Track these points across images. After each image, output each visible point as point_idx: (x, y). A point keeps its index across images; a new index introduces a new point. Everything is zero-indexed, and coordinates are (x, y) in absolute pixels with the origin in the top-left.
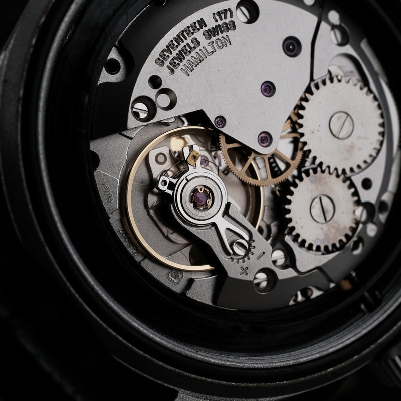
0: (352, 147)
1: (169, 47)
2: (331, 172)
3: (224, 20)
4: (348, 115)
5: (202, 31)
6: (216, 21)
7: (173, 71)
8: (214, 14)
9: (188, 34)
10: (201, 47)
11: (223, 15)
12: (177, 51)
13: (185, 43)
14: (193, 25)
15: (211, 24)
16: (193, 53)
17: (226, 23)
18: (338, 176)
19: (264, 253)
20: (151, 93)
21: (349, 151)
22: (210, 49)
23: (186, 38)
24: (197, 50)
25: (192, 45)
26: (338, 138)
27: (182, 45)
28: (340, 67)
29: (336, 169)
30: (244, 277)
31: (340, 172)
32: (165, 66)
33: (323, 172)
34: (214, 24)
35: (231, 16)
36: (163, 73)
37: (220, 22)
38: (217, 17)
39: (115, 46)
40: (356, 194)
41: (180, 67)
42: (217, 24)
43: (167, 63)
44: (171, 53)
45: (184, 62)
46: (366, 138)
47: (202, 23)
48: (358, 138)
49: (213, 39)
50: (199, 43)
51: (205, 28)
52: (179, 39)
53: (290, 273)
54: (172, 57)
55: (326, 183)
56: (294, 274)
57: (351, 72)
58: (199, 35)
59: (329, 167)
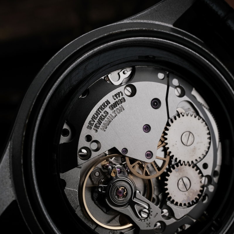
0: (195, 149)
1: (94, 118)
2: (186, 164)
3: (119, 98)
4: (190, 132)
5: (108, 106)
6: (115, 99)
7: (97, 131)
8: (113, 96)
9: (101, 110)
10: (109, 115)
11: (118, 96)
12: (97, 120)
13: (101, 115)
14: (103, 105)
15: (112, 102)
16: (106, 119)
17: (120, 100)
18: (190, 165)
19: (157, 213)
20: (87, 144)
21: (193, 151)
22: (114, 115)
23: (101, 112)
24: (107, 117)
25: (104, 115)
26: (187, 146)
27: (99, 116)
28: (182, 108)
29: (188, 162)
30: (149, 228)
31: (190, 163)
32: (92, 129)
33: (182, 165)
34: (114, 101)
35: (122, 95)
36: (92, 133)
37: (117, 100)
38: (115, 97)
39: (65, 122)
40: (200, 172)
41: (100, 128)
42: (115, 101)
43: (93, 127)
44: (94, 122)
45: (102, 124)
46: (202, 142)
47: (108, 102)
48: (197, 143)
49: (115, 109)
50: (108, 113)
51: (110, 105)
52: (97, 113)
53: (172, 221)
54: (95, 123)
55: (184, 170)
56: (175, 221)
57: (189, 109)
58: (107, 109)
59: (184, 162)
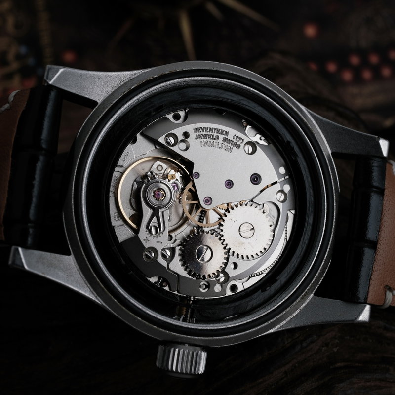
0: (243, 244)
1: (206, 129)
2: (224, 243)
3: (237, 141)
4: (253, 229)
5: (224, 136)
6: (233, 139)
7: (197, 138)
8: (235, 135)
9: (217, 132)
10: (217, 141)
11: (238, 139)
12: (206, 133)
13: (212, 134)
14: (223, 131)
15: (230, 137)
16: (212, 141)
17: (236, 143)
18: (225, 248)
19: (162, 243)
20: (181, 137)
21: (239, 244)
22: (220, 146)
23: (214, 132)
24: (215, 141)
25: (215, 137)
26: (239, 231)
27: (211, 133)
28: (270, 209)
29: (227, 245)
30: (144, 242)
31: (227, 248)
32: (196, 134)
33: (220, 239)
34: (231, 139)
35: (241, 143)
36: (193, 135)
37: (234, 141)
38: (235, 138)
39: (185, 111)
40: (226, 264)
41: (201, 140)
42: (233, 140)
43: (198, 133)
44: (203, 132)
45: (205, 140)
46: (253, 248)
47: (227, 133)
48: (249, 243)
49: (225, 143)
50: (218, 138)
51: (226, 136)
52: (211, 130)
53: (164, 263)
54: (202, 133)
55: (216, 245)
56: (166, 265)
57: (273, 217)
58: (221, 137)
59: (224, 240)
